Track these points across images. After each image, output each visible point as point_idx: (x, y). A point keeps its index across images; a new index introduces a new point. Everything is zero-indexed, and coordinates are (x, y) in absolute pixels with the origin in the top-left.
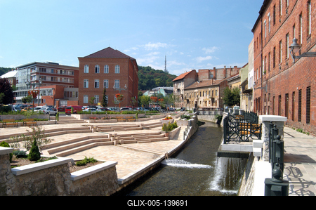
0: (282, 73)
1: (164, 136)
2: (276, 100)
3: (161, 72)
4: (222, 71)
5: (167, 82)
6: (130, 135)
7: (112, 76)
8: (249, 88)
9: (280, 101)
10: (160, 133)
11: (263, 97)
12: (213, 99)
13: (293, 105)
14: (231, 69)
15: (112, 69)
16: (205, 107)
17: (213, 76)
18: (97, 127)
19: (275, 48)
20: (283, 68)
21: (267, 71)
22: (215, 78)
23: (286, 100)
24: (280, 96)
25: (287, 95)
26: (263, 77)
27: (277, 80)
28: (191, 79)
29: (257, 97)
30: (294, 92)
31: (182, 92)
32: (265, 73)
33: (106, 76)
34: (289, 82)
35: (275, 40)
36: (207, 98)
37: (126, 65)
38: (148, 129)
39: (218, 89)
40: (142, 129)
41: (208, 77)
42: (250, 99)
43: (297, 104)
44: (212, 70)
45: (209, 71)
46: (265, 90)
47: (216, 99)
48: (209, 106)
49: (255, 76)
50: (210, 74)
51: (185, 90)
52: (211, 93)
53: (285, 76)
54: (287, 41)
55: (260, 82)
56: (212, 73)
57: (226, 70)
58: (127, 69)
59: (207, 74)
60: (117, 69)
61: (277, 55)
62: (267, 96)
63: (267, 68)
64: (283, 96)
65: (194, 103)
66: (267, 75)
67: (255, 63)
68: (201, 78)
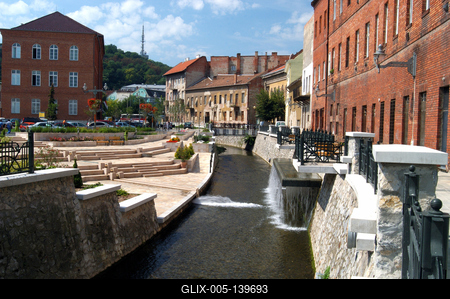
0: (360, 77)
1: (180, 167)
2: (349, 114)
3: (135, 55)
4: (252, 60)
5: (147, 75)
6: (131, 165)
7: (64, 65)
8: (304, 94)
9: (354, 116)
10: (173, 163)
11: (329, 108)
12: (237, 109)
13: (373, 122)
14: (268, 57)
15: (64, 52)
16: (223, 122)
17: (236, 68)
18: (74, 153)
19: (348, 39)
20: (359, 69)
21: (336, 71)
22: (239, 72)
23: (363, 114)
24: (354, 109)
25: (365, 107)
26: (329, 79)
27: (350, 85)
28: (197, 74)
29: (319, 108)
30: (374, 105)
31: (182, 96)
32: (332, 73)
33: (54, 66)
34: (368, 90)
35: (350, 27)
36: (227, 106)
37: (91, 46)
38: (150, 156)
39: (245, 91)
40: (142, 156)
41: (226, 70)
42: (305, 110)
43: (377, 121)
44: (234, 59)
45: (230, 59)
46: (332, 98)
47: (241, 109)
48: (230, 120)
49: (315, 75)
50: (230, 66)
51: (187, 92)
52: (234, 98)
53: (362, 81)
54: (366, 33)
55: (323, 86)
56: (235, 63)
57: (257, 59)
58: (92, 53)
59: (226, 65)
60: (74, 53)
61: (351, 50)
62: (335, 107)
63: (336, 66)
64: (359, 109)
65: (204, 115)
66: (336, 76)
67: (315, 55)
68: (215, 70)
